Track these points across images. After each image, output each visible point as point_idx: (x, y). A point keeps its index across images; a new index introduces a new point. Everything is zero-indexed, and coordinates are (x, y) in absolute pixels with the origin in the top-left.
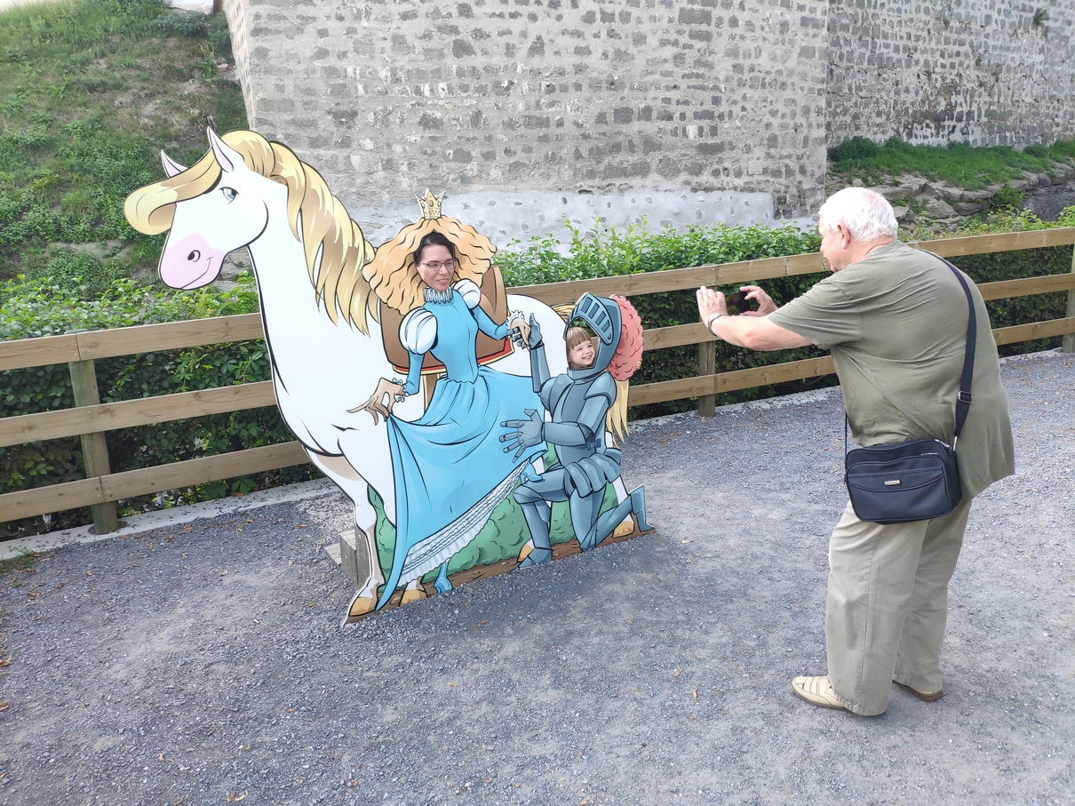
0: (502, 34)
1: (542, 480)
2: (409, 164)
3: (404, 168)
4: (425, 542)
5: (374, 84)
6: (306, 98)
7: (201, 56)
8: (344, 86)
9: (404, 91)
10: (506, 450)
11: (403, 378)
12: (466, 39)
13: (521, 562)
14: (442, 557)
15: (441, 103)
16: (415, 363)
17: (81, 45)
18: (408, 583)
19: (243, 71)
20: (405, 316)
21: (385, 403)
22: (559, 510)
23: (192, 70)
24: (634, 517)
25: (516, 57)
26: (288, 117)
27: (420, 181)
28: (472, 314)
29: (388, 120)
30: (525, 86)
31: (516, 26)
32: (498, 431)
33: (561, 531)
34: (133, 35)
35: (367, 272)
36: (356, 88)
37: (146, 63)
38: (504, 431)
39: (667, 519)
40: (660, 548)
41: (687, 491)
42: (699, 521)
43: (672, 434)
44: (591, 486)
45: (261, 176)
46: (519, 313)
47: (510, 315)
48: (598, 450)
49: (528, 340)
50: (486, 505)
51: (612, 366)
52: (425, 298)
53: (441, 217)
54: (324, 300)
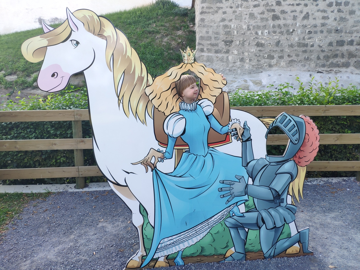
0: (292, 12)
1: (243, 216)
2: (250, 60)
3: (248, 61)
4: (170, 238)
5: (241, 31)
6: (216, 36)
7: (185, 22)
8: (230, 31)
9: (251, 33)
10: (222, 196)
12: (277, 14)
13: (226, 258)
14: (179, 248)
15: (265, 37)
16: (171, 142)
17: (149, 19)
18: (159, 257)
19: (197, 29)
20: (168, 116)
21: (153, 161)
22: (252, 234)
23: (181, 27)
24: (301, 244)
25: (297, 20)
26: (209, 42)
27: (253, 66)
28: (208, 118)
29: (244, 44)
30: (299, 31)
31: (298, 9)
32: (218, 185)
33: (252, 245)
34: (165, 16)
35: (148, 91)
36: (234, 32)
37: (167, 25)
39: (323, 246)
40: (314, 267)
41: (340, 228)
42: (344, 252)
43: (339, 189)
44: (275, 224)
45: (93, 35)
46: (237, 120)
47: (231, 121)
48: (281, 204)
49: (242, 136)
50: (207, 225)
51: (296, 157)
52: (180, 107)
53: (194, 63)
54: (123, 104)
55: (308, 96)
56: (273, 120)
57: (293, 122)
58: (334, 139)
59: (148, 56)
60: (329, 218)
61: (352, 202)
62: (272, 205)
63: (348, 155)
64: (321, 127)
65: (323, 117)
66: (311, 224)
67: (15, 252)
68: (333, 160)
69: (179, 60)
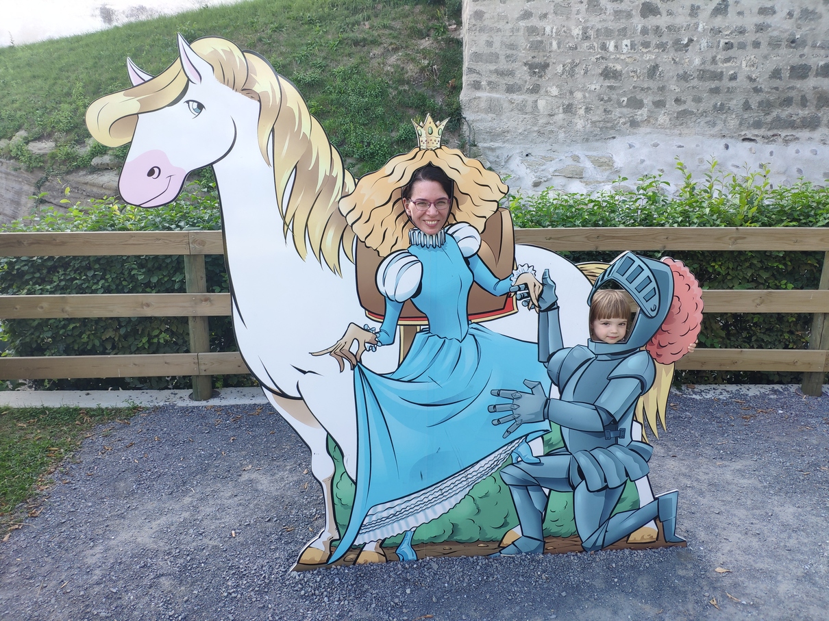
1: (539, 464)
2: (587, 108)
3: (582, 112)
4: (388, 505)
5: (567, 41)
6: (509, 52)
8: (541, 42)
9: (592, 47)
10: (495, 422)
11: (377, 326)
12: (654, 2)
13: (504, 548)
14: (407, 524)
15: (623, 57)
16: (391, 312)
17: (356, 11)
18: (365, 544)
19: (465, 34)
20: (385, 258)
21: (354, 350)
22: (558, 501)
23: (429, 30)
25: (699, 17)
26: (492, 67)
27: (593, 123)
28: (468, 263)
29: (574, 71)
30: (704, 43)
32: (487, 399)
33: (558, 523)
34: (392, 3)
35: (345, 206)
36: (551, 44)
37: (397, 25)
39: (710, 528)
40: (684, 571)
41: (749, 494)
42: (751, 541)
43: (760, 410)
44: (606, 481)
45: (231, 89)
46: (529, 267)
47: (517, 269)
48: (620, 441)
49: (538, 301)
50: (464, 479)
51: (652, 344)
52: (410, 240)
53: (440, 148)
54: (293, 232)
57: (647, 272)
58: (753, 301)
59: (352, 98)
60: (729, 472)
61: (785, 439)
62: (601, 441)
63: (786, 336)
64: (728, 274)
65: (732, 252)
66: (689, 483)
67: (71, 530)
68: (753, 347)
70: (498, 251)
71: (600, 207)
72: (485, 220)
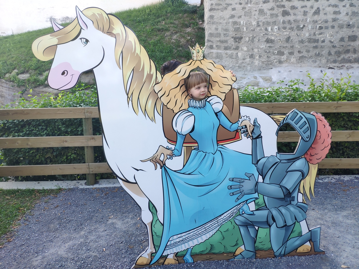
0: (302, 7)
1: (253, 214)
2: (259, 56)
3: (257, 57)
4: (179, 236)
5: (250, 27)
6: (225, 32)
7: (194, 19)
8: (239, 28)
9: (261, 30)
10: (231, 194)
11: (173, 147)
12: (287, 10)
13: (236, 256)
14: (189, 245)
15: (275, 34)
16: (180, 140)
17: (159, 17)
18: (168, 255)
19: (206, 26)
20: (177, 114)
21: (162, 159)
22: (262, 232)
23: (190, 24)
24: (312, 243)
25: (307, 16)
26: (218, 39)
27: (262, 62)
28: (217, 116)
29: (253, 40)
30: (310, 27)
31: (309, 4)
32: (227, 183)
34: (174, 13)
35: (157, 88)
36: (243, 29)
37: (177, 22)
38: (231, 183)
39: (335, 244)
40: (325, 267)
41: (352, 227)
42: (357, 252)
43: (351, 187)
44: (285, 222)
45: (102, 32)
46: (247, 117)
47: (241, 118)
48: (292, 202)
49: (252, 134)
50: (216, 222)
51: (307, 154)
52: (189, 105)
53: (203, 59)
54: (132, 101)
55: (319, 93)
56: (284, 116)
57: (304, 119)
58: (346, 136)
59: (158, 54)
60: (341, 217)
62: (283, 203)
64: (333, 124)
65: (334, 113)
66: (322, 222)
67: (27, 248)
68: (345, 158)
69: (188, 57)
70: (231, 109)
71: (272, 94)
72: (225, 94)
